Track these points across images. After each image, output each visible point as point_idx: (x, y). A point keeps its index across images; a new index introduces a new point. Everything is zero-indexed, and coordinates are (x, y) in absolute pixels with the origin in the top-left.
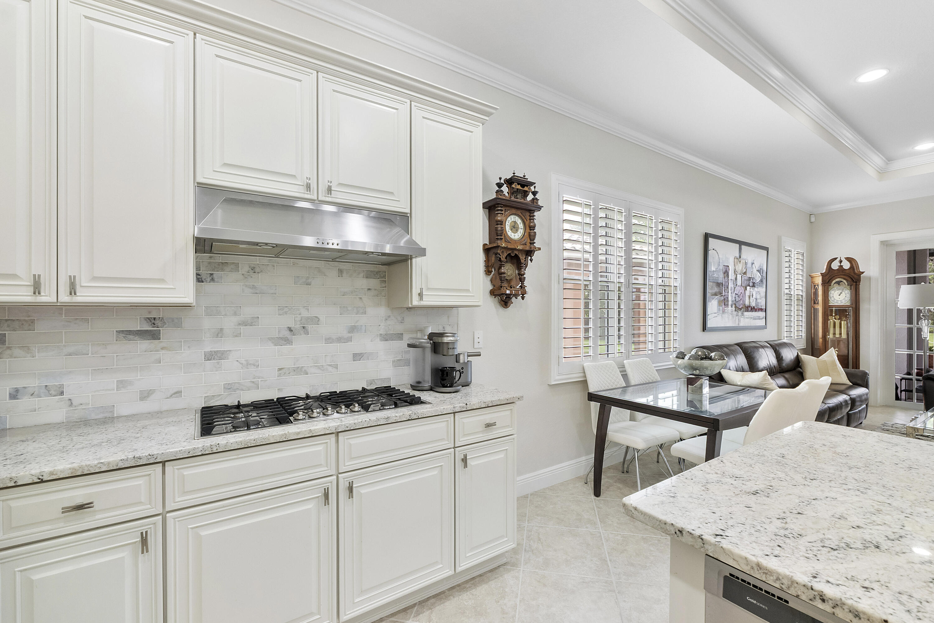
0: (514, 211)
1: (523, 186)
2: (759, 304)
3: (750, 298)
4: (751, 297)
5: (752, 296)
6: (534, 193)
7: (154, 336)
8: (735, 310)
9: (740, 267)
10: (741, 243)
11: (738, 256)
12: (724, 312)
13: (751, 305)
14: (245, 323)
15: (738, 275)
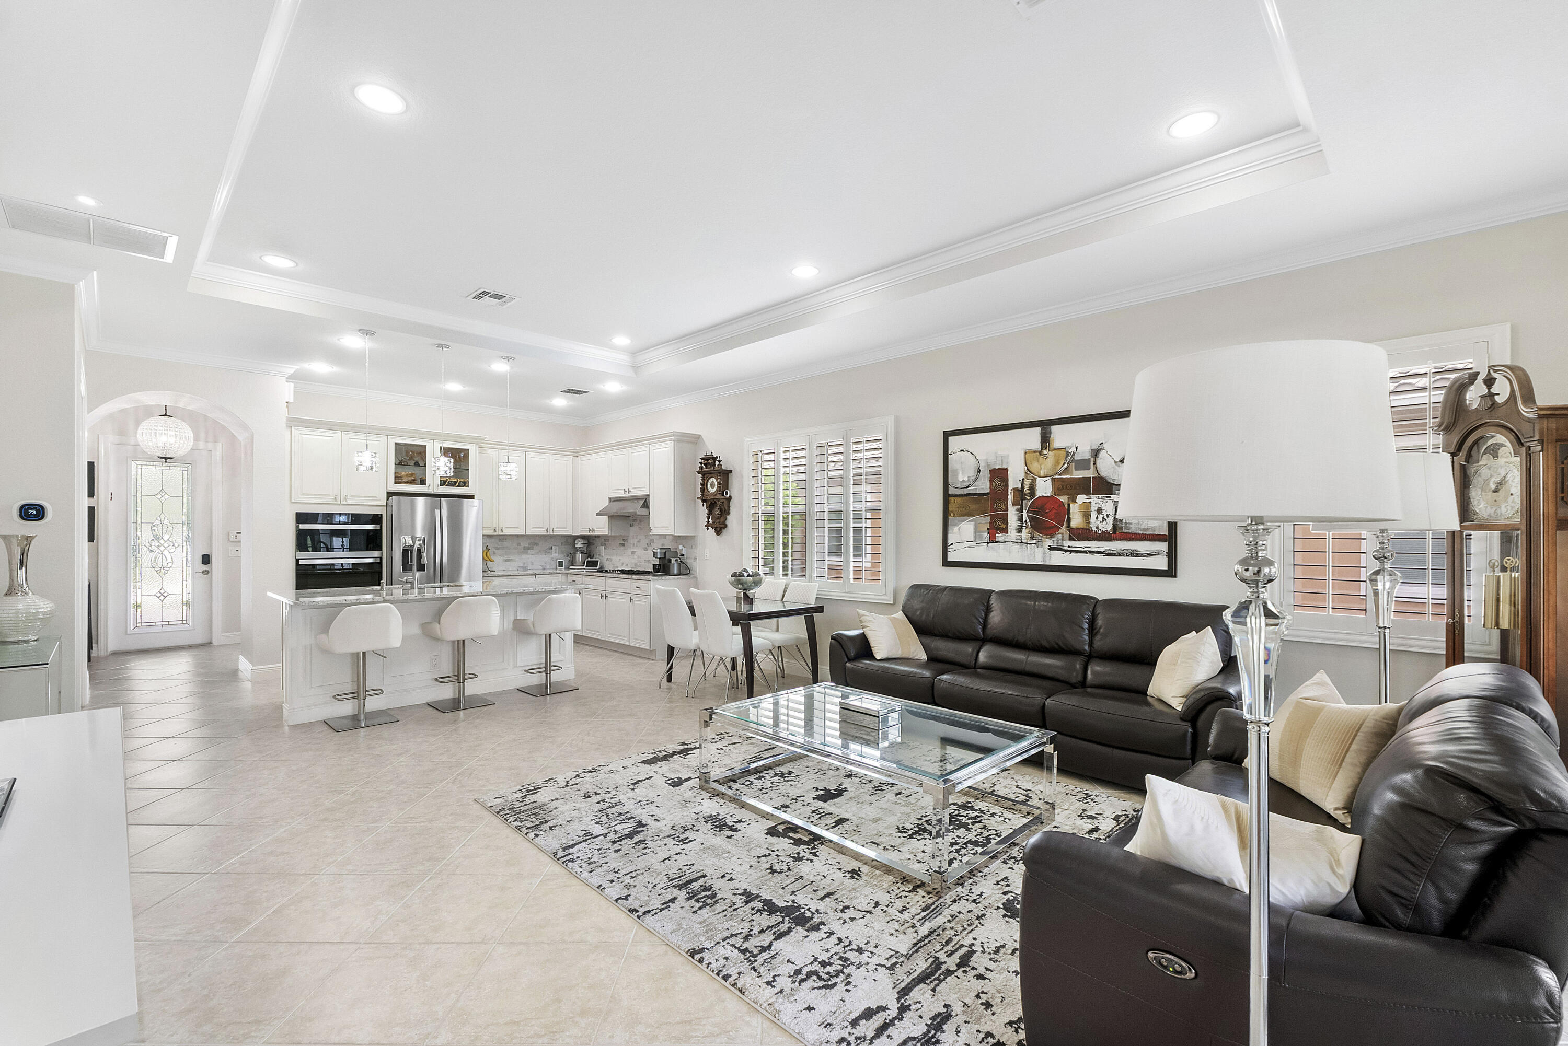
0: (710, 476)
1: (708, 461)
2: (1133, 526)
3: (1087, 515)
4: (1093, 515)
5: (1099, 511)
6: (720, 461)
7: (623, 545)
8: (1032, 538)
9: (1047, 464)
10: (1045, 425)
11: (1037, 445)
12: (992, 540)
13: (1094, 529)
14: (638, 542)
15: (1038, 479)
